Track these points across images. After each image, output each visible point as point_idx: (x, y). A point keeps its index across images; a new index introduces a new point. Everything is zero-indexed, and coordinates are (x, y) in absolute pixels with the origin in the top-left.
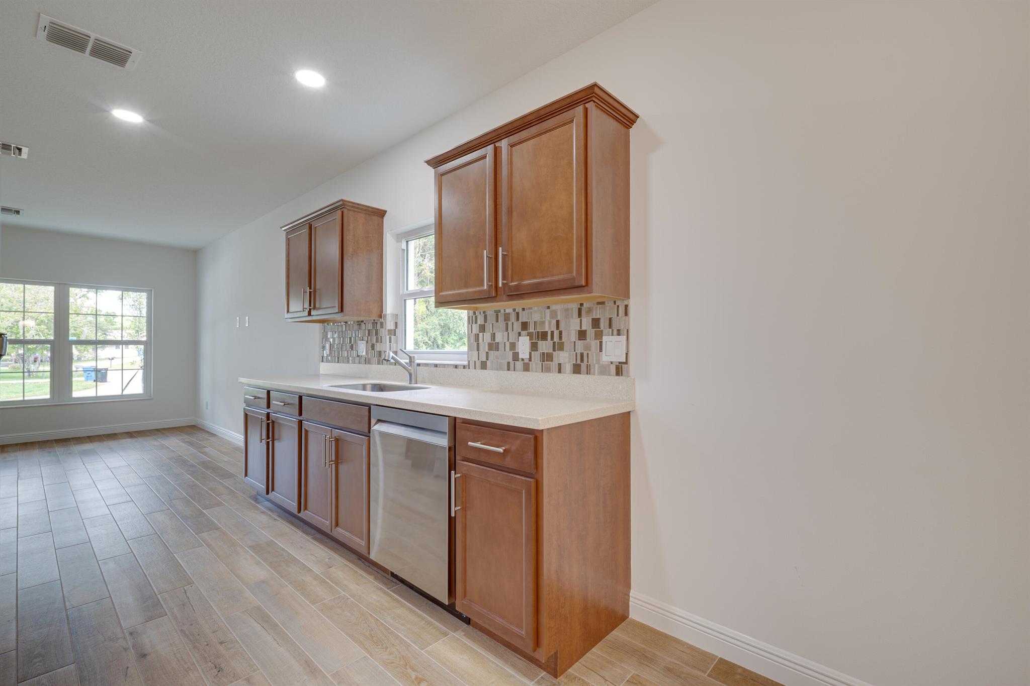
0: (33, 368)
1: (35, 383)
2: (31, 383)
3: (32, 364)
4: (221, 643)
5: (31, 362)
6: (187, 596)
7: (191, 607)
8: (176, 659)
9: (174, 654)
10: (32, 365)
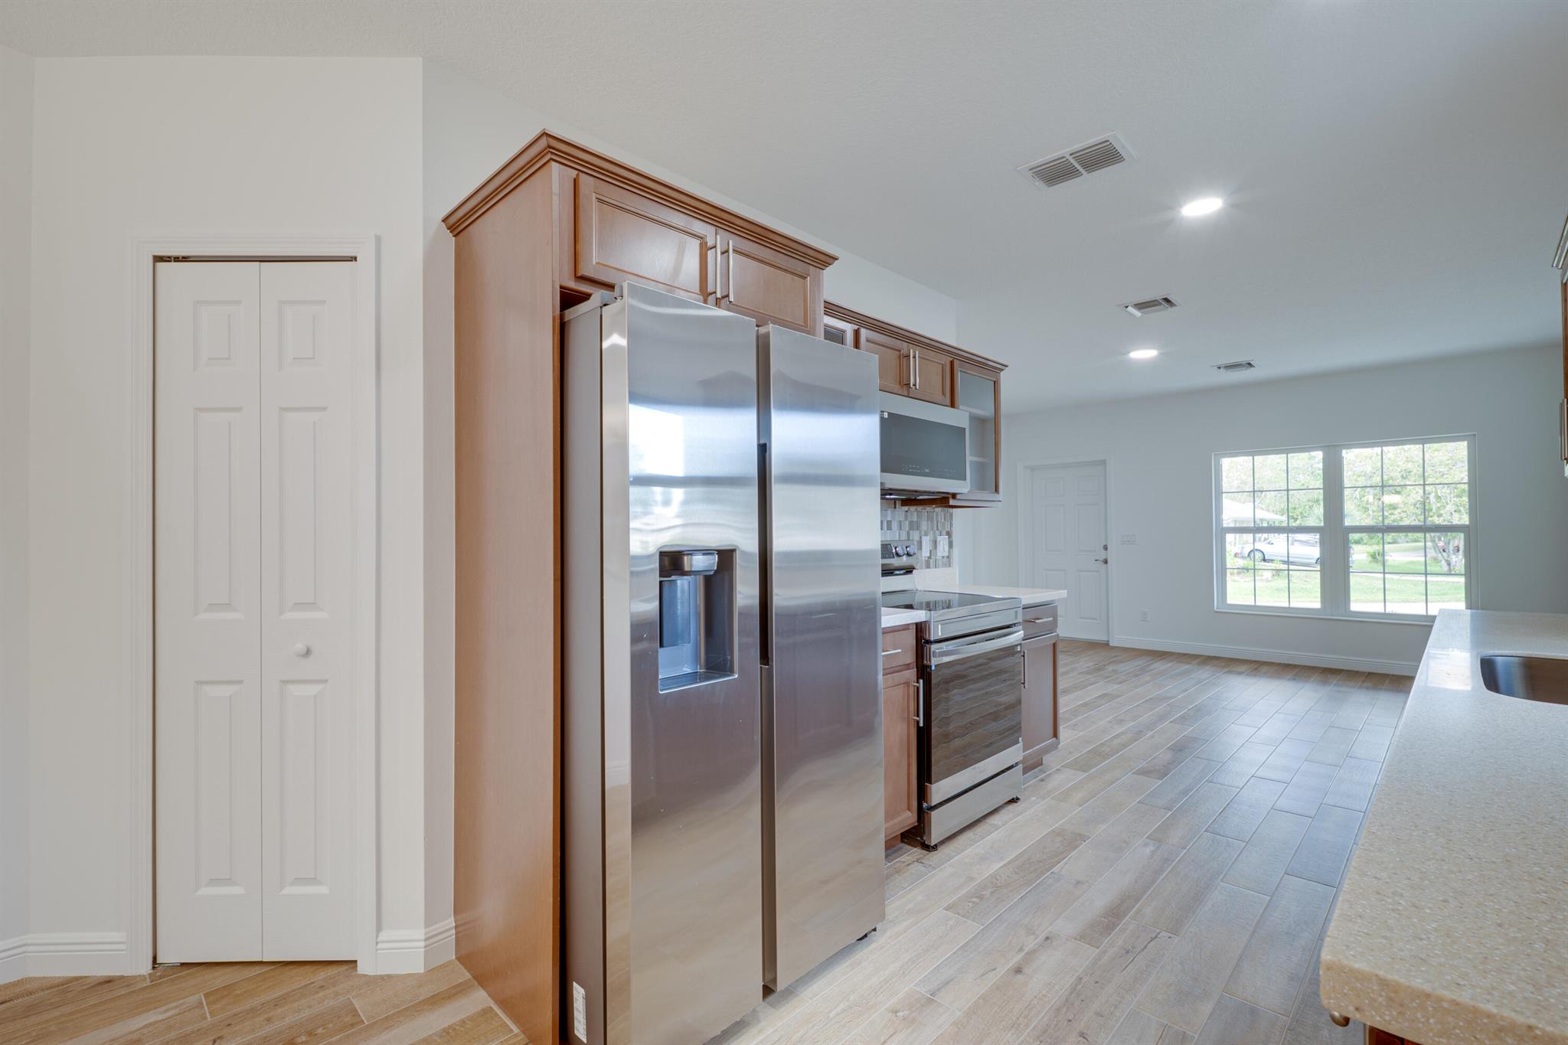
0: (1454, 560)
1: (1454, 582)
2: (1448, 582)
3: (1454, 554)
4: (1082, 1035)
5: (1451, 551)
6: (1147, 945)
7: (1130, 960)
8: (1028, 1003)
9: (1036, 997)
10: (1454, 557)
